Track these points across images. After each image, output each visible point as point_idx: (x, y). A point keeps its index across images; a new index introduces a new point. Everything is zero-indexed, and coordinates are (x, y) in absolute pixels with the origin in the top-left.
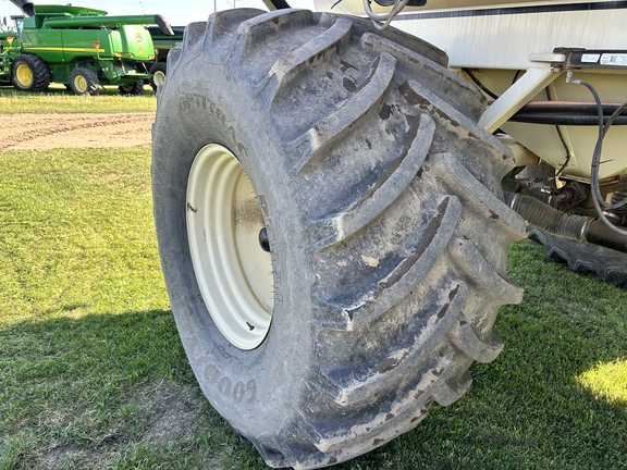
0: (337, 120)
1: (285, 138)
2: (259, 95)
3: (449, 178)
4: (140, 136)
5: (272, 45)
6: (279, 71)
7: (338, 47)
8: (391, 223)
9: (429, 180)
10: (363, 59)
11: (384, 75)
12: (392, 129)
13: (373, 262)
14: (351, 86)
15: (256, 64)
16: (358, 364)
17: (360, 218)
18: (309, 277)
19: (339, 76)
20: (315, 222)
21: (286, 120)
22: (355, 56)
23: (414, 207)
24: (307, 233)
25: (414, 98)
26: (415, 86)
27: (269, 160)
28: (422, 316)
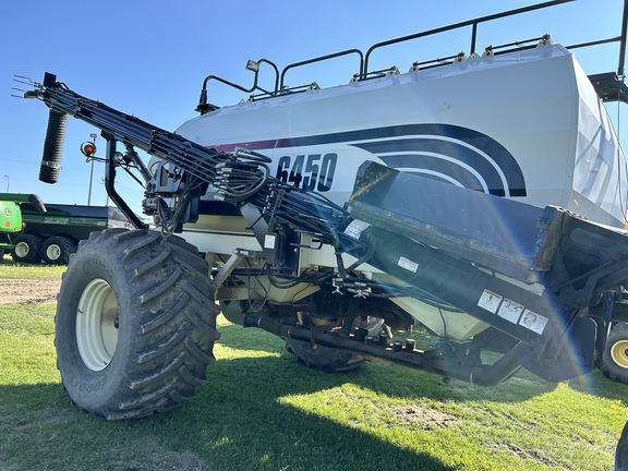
0: (145, 267)
1: (127, 272)
2: (119, 259)
3: (185, 288)
4: (6, 297)
5: (126, 243)
6: (127, 252)
7: (151, 245)
8: (162, 300)
9: (178, 288)
10: (161, 249)
11: (165, 254)
12: (166, 271)
13: (154, 312)
14: (153, 257)
15: (119, 249)
16: (147, 348)
17: (149, 296)
18: (131, 317)
19: (149, 254)
20: (134, 298)
21: (128, 267)
22: (157, 248)
23: (171, 296)
24: (132, 303)
25: (175, 262)
26: (176, 259)
27: (120, 280)
28: (173, 333)
